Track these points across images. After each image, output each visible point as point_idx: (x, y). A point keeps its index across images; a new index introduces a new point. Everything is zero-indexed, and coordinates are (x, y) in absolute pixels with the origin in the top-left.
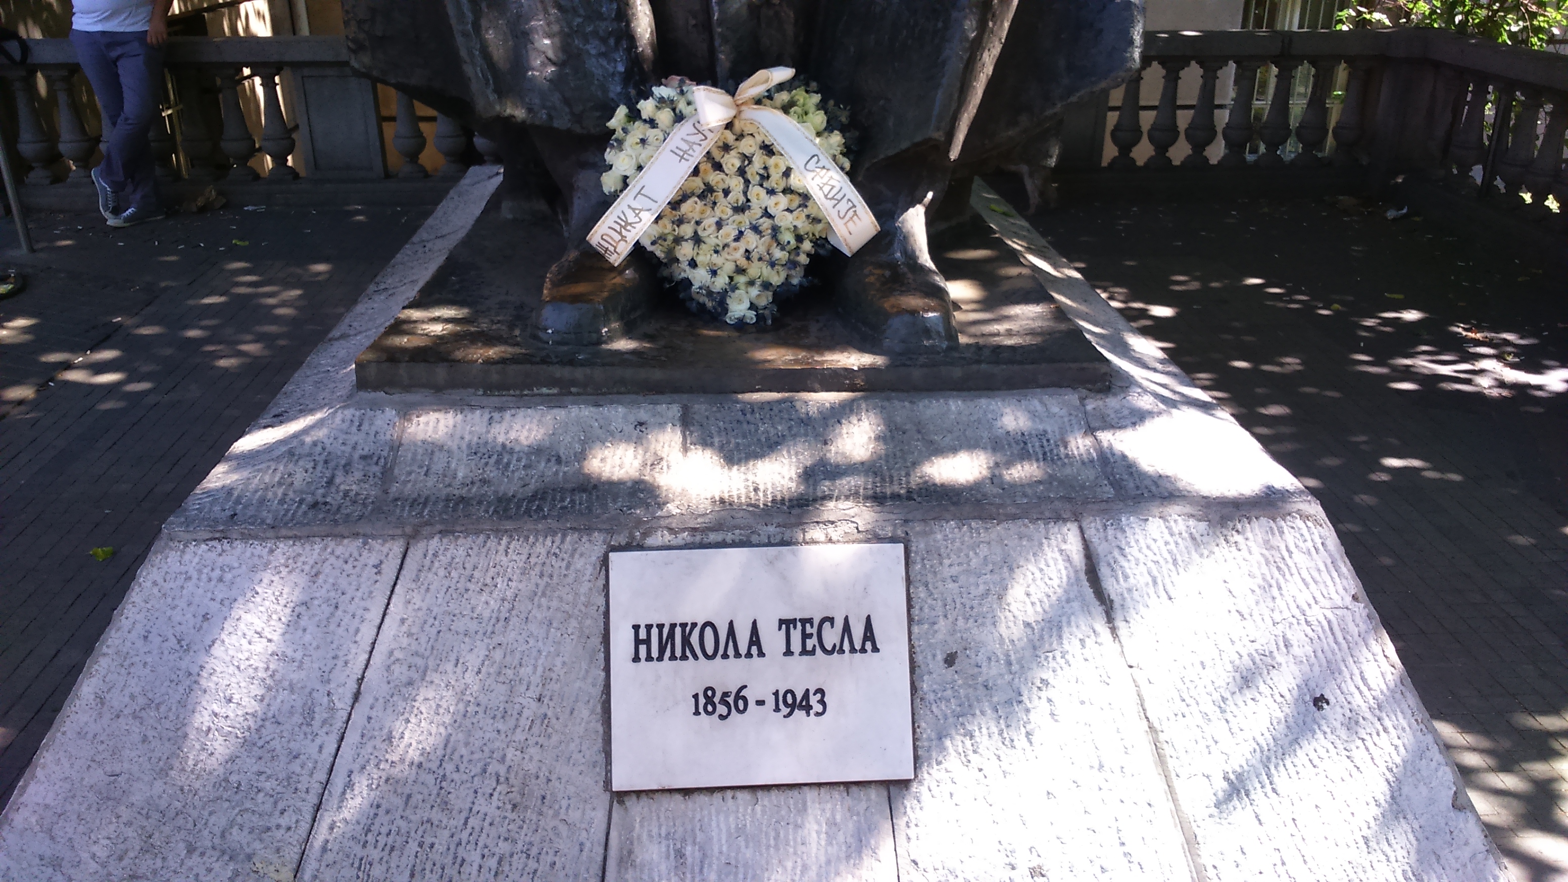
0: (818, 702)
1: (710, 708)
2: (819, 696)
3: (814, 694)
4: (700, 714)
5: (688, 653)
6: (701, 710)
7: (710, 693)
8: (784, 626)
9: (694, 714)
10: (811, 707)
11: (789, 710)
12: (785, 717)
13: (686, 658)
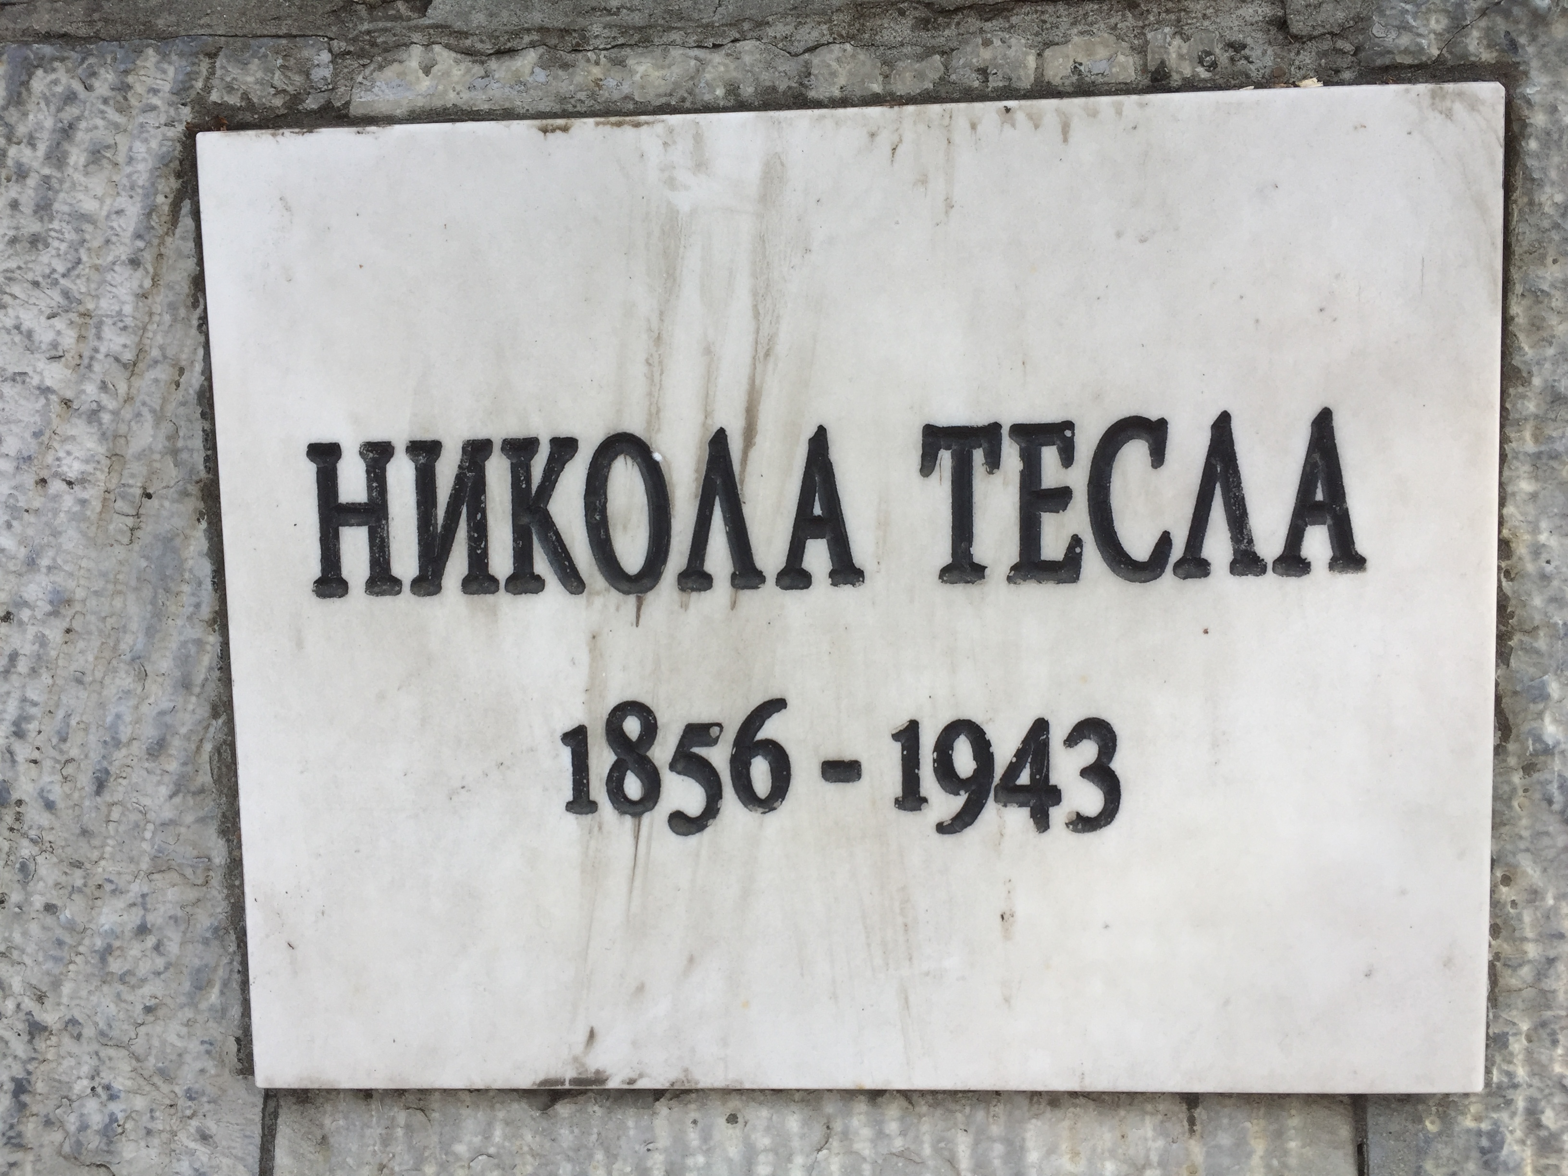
0: (1086, 773)
1: (633, 787)
2: (1088, 751)
3: (1071, 741)
4: (591, 807)
5: (541, 565)
6: (598, 791)
7: (632, 727)
8: (945, 458)
9: (571, 807)
10: (1054, 795)
11: (958, 802)
12: (942, 828)
13: (535, 584)
